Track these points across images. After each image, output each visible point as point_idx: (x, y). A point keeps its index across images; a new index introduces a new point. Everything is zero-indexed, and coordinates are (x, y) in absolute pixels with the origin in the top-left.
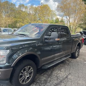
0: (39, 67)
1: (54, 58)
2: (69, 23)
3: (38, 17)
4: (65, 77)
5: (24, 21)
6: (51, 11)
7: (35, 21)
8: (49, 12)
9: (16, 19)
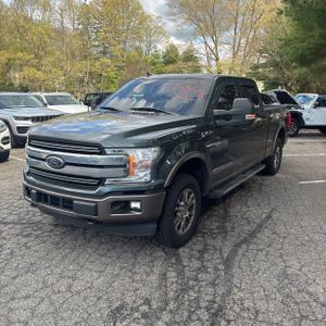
0: (204, 195)
1: (232, 170)
2: (214, 63)
3: (97, 43)
4: (264, 216)
5: (44, 62)
6: (146, 18)
7: (86, 57)
8: (141, 23)
9: (8, 55)
